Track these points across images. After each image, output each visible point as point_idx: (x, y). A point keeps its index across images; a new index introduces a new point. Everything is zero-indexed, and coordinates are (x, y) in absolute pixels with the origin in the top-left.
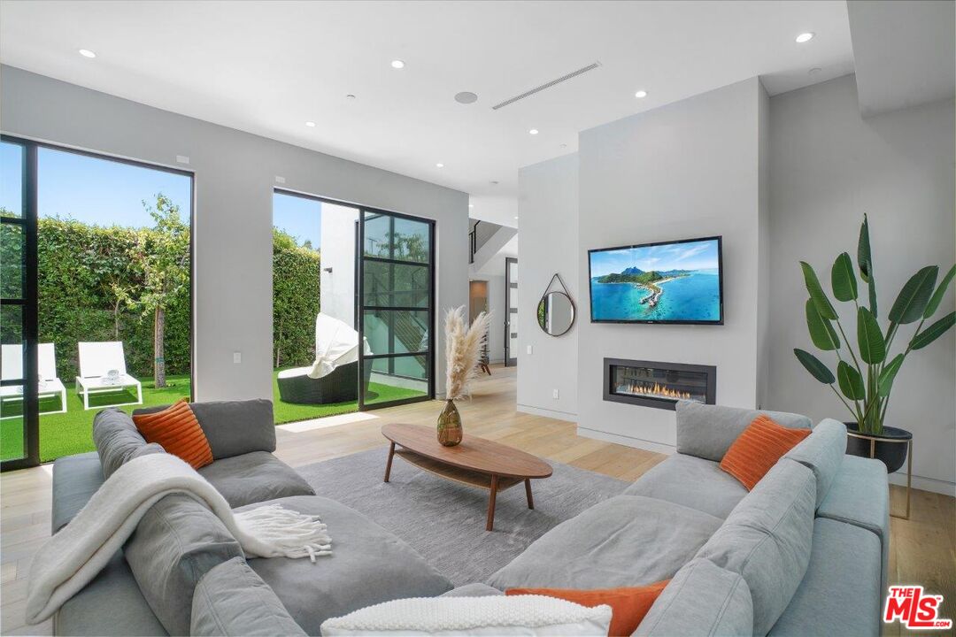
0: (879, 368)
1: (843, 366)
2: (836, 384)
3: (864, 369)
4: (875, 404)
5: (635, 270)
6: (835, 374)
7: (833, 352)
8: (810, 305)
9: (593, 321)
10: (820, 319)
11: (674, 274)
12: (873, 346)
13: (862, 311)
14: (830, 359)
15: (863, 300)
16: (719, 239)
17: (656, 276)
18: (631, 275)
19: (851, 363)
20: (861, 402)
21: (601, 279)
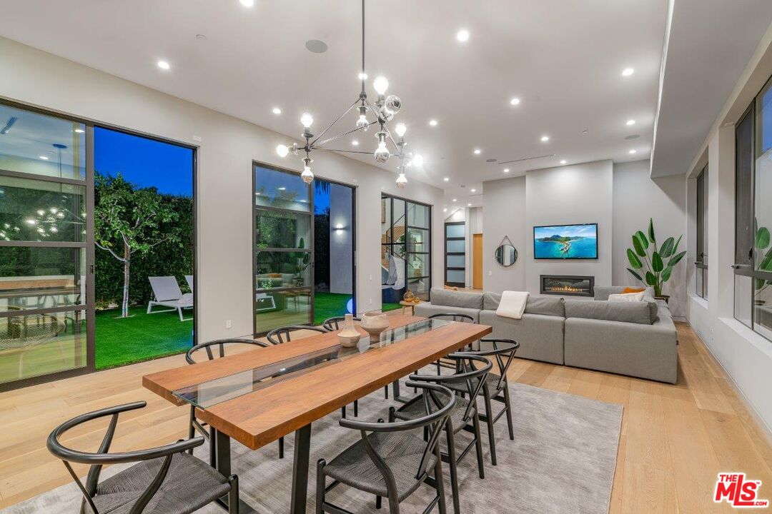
0: (660, 273)
1: (647, 274)
3: (655, 274)
5: (558, 236)
9: (535, 258)
11: (576, 238)
12: (658, 265)
16: (597, 225)
17: (568, 239)
18: (556, 238)
21: (539, 240)
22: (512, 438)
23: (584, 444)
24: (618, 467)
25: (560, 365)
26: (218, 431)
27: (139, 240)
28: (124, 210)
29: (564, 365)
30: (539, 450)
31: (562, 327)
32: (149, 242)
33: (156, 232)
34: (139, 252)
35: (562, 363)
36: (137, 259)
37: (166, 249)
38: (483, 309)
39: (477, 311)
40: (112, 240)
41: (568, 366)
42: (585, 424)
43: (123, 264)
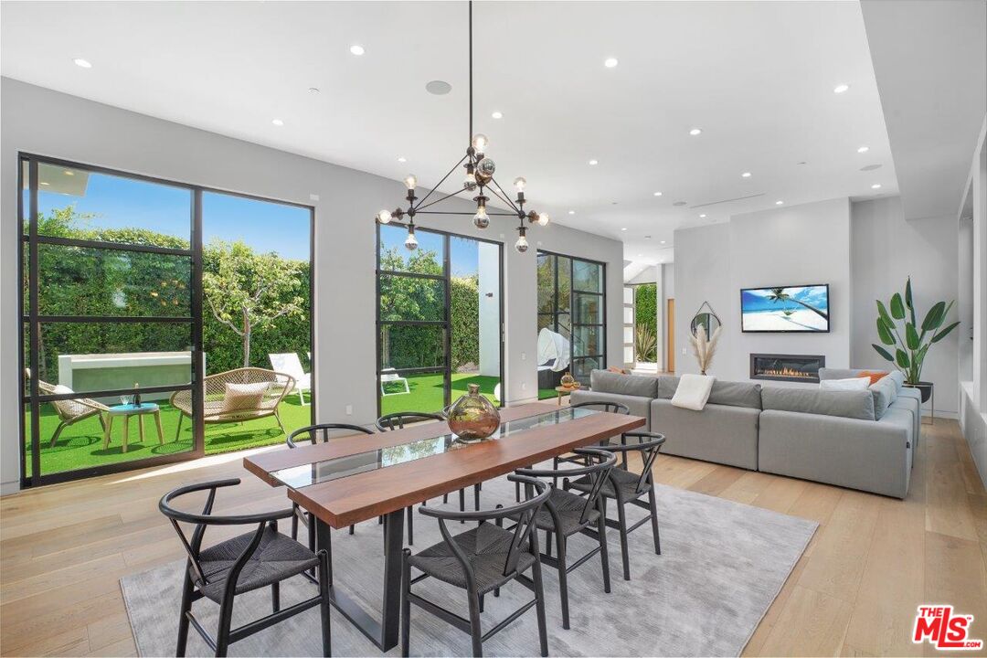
0: (916, 351)
1: (899, 352)
2: (895, 361)
3: (909, 352)
4: (915, 368)
6: (894, 356)
7: (892, 346)
8: (880, 321)
9: (744, 332)
10: (884, 328)
12: (913, 341)
13: (908, 325)
14: (891, 350)
15: (908, 319)
16: (827, 285)
19: (902, 350)
20: (908, 369)
22: (658, 552)
23: (749, 565)
24: (783, 591)
25: (753, 471)
26: (318, 519)
27: (258, 311)
28: (243, 279)
29: (758, 471)
30: (687, 567)
31: (756, 423)
32: (270, 315)
33: (277, 303)
34: (259, 325)
35: (755, 469)
36: (258, 334)
37: (288, 322)
38: (656, 397)
39: (647, 399)
40: (232, 313)
41: (763, 472)
42: (759, 542)
43: (242, 340)
